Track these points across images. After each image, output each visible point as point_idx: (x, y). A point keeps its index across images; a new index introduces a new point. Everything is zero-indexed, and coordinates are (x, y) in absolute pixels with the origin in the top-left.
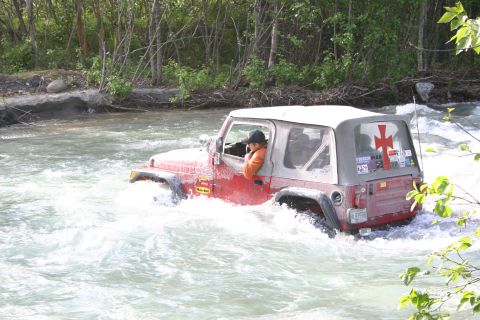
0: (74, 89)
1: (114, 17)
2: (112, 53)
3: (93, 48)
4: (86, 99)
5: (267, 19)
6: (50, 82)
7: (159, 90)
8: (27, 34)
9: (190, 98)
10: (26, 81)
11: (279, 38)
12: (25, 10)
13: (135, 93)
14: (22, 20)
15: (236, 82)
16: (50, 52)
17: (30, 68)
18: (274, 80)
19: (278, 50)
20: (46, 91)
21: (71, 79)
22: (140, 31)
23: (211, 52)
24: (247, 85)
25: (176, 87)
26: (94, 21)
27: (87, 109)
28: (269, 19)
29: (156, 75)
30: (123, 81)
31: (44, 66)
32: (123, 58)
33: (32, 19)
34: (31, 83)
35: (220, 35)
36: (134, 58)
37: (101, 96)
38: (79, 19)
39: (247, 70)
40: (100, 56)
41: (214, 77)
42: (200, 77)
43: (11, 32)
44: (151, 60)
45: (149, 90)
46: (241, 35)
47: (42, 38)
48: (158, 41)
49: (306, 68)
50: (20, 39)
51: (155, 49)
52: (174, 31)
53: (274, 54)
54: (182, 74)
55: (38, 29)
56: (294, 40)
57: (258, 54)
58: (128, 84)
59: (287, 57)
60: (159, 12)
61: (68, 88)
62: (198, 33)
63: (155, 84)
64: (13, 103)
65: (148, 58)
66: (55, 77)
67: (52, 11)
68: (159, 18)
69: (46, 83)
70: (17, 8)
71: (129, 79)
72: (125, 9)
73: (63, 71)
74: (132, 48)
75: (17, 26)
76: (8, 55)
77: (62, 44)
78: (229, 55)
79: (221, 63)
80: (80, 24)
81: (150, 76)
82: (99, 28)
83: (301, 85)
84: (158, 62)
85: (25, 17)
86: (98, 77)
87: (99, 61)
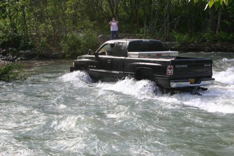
2: (148, 27)
7: (168, 43)
9: (180, 47)
11: (221, 24)
15: (201, 40)
16: (124, 26)
18: (218, 39)
24: (206, 41)
25: (175, 41)
26: (143, 13)
29: (167, 36)
32: (153, 29)
33: (117, 12)
38: (136, 13)
39: (206, 35)
40: (143, 28)
41: (191, 38)
42: (185, 37)
44: (165, 30)
45: (164, 43)
46: (204, 20)
48: (168, 22)
51: (167, 25)
53: (218, 28)
54: (178, 36)
55: (120, 16)
56: (227, 22)
57: (211, 28)
59: (223, 30)
60: (169, 10)
63: (166, 40)
65: (163, 29)
66: (125, 37)
68: (169, 12)
70: (111, 8)
73: (128, 34)
74: (157, 25)
75: (112, 15)
77: (129, 23)
78: (199, 27)
80: (137, 15)
81: (164, 37)
82: (144, 16)
83: (229, 42)
84: (168, 31)
85: (115, 12)
86: (142, 37)
87: (143, 30)
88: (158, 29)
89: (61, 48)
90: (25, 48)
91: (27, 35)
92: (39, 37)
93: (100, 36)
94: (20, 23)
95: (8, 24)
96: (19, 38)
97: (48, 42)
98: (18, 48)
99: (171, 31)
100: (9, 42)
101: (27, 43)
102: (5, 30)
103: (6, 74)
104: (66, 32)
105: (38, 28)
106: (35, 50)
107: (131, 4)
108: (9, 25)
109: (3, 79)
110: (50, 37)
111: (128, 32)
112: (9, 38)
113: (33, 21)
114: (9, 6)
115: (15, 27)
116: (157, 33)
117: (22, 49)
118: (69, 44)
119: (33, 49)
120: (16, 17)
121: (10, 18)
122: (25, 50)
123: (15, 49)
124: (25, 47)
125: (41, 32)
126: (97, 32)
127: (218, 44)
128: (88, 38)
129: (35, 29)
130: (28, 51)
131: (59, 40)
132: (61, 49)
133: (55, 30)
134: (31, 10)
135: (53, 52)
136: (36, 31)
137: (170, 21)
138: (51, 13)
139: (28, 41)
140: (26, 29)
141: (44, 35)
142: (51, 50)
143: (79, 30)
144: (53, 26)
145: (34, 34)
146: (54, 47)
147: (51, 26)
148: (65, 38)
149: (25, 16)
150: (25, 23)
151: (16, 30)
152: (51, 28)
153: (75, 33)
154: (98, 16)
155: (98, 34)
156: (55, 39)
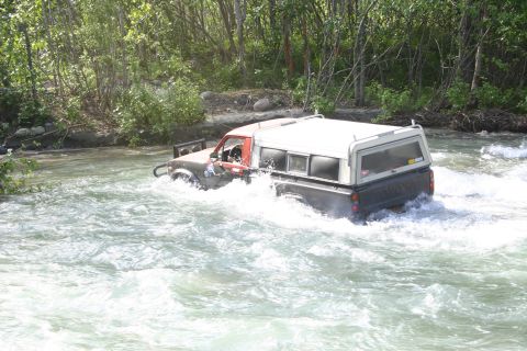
0: (279, 108)
1: (320, 38)
2: (317, 73)
3: (299, 69)
5: (471, 42)
6: (257, 100)
7: (361, 111)
8: (237, 54)
10: (234, 99)
11: (483, 62)
12: (236, 31)
13: (337, 113)
14: (232, 41)
15: (438, 104)
16: (258, 71)
17: (238, 86)
18: (477, 103)
19: (482, 73)
20: (252, 109)
21: (277, 98)
22: (345, 52)
23: (414, 74)
24: (450, 107)
25: (378, 108)
26: (302, 42)
28: (474, 42)
29: (359, 96)
30: (326, 101)
31: (252, 85)
32: (328, 79)
33: (242, 40)
34: (238, 101)
35: (423, 58)
36: (338, 79)
38: (287, 40)
39: (450, 93)
40: (305, 77)
41: (416, 99)
42: (403, 98)
43: (222, 52)
44: (355, 81)
45: (352, 110)
46: (445, 57)
47: (251, 58)
48: (362, 62)
49: (510, 91)
50: (230, 60)
51: (359, 70)
52: (378, 53)
53: (477, 77)
54: (385, 94)
55: (247, 50)
56: (499, 63)
57: (462, 77)
58: (331, 104)
59: (490, 80)
60: (364, 34)
61: (273, 107)
62: (402, 55)
63: (358, 105)
64: (221, 120)
65: (352, 78)
66: (261, 96)
67: (261, 32)
68: (364, 41)
69: (253, 101)
70: (228, 30)
71: (332, 99)
72: (331, 31)
73: (269, 90)
74: (336, 69)
75: (228, 47)
76: (218, 74)
77: (269, 64)
78: (432, 77)
79: (424, 85)
80: (287, 45)
81: (353, 97)
82: (305, 49)
83: (504, 108)
84: (362, 83)
85: (235, 39)
86: (303, 96)
87: (304, 81)
89: (115, 121)
90: (29, 123)
91: (34, 91)
92: (63, 96)
93: (205, 94)
94: (18, 61)
96: (17, 98)
97: (85, 108)
98: (13, 122)
99: (368, 84)
101: (34, 111)
104: (127, 85)
105: (59, 74)
106: (54, 127)
107: (274, 21)
110: (89, 96)
111: (267, 87)
113: (44, 59)
115: (6, 74)
116: (335, 88)
117: (23, 125)
118: (134, 113)
119: (49, 124)
120: (10, 48)
122: (30, 126)
123: (6, 125)
124: (31, 119)
125: (68, 86)
126: (200, 84)
127: (479, 114)
129: (52, 77)
130: (40, 129)
131: (108, 105)
132: (115, 124)
133: (99, 81)
134: (43, 33)
135: (95, 131)
136: (54, 83)
137: (368, 60)
138: (90, 42)
139: (38, 105)
140: (33, 78)
141: (74, 93)
142: (91, 127)
143: (155, 81)
144: (96, 71)
145: (51, 89)
146: (99, 119)
147: (90, 70)
148: (125, 98)
149: (29, 46)
150: (30, 65)
151: (9, 79)
152: (90, 74)
153: (147, 88)
154: (196, 50)
155: (201, 91)
156: (99, 101)
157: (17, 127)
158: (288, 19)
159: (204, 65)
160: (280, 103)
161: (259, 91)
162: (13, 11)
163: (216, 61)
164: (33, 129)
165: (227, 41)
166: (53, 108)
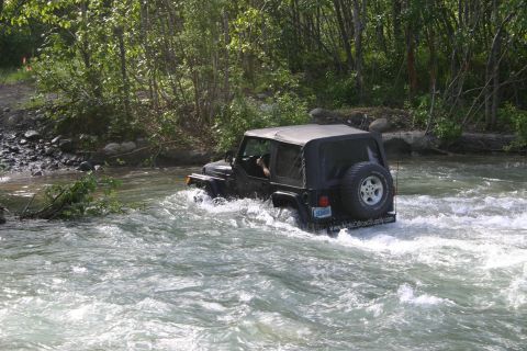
0: (398, 129)
1: (448, 53)
2: (442, 92)
3: (423, 87)
4: (410, 141)
6: (373, 120)
7: (493, 136)
8: (354, 67)
10: (348, 118)
12: (354, 41)
13: (465, 138)
14: (349, 53)
16: (376, 87)
17: (353, 104)
21: (396, 118)
22: (476, 67)
25: (512, 133)
26: (428, 55)
27: (410, 152)
29: (490, 119)
30: (452, 123)
31: (369, 103)
32: (455, 98)
33: (358, 53)
34: (352, 121)
37: (426, 139)
38: (411, 53)
40: (428, 95)
43: (337, 65)
44: (487, 103)
45: (481, 135)
47: (369, 72)
48: (495, 81)
50: (346, 73)
51: (492, 90)
52: (517, 69)
54: (520, 118)
55: (366, 62)
58: (457, 127)
60: (499, 49)
61: (391, 128)
63: (489, 129)
65: (482, 99)
66: (379, 116)
67: (383, 43)
68: (498, 57)
69: (369, 120)
70: (346, 40)
71: (459, 121)
72: (460, 45)
73: (388, 109)
74: (465, 88)
75: (345, 59)
76: (332, 89)
77: (391, 79)
80: (411, 58)
81: (484, 120)
82: (431, 63)
84: (494, 104)
85: (353, 50)
86: (425, 116)
87: (428, 100)
88: (467, 98)
89: (213, 139)
90: (119, 137)
91: (127, 102)
92: (158, 109)
93: (315, 111)
94: (111, 69)
95: (81, 73)
96: (107, 110)
97: (181, 123)
98: (103, 136)
99: (502, 106)
100: (81, 119)
101: (125, 125)
102: (70, 88)
103: (75, 201)
104: (228, 99)
105: (155, 85)
106: (146, 143)
107: (397, 32)
108: (83, 77)
109: (69, 213)
110: (187, 110)
111: (386, 106)
112: (80, 110)
113: (141, 67)
114: (85, 28)
115: (98, 83)
116: (462, 109)
117: (113, 140)
118: (234, 131)
119: (140, 140)
120: (103, 55)
121: (86, 57)
122: (119, 141)
123: (94, 139)
124: (122, 133)
125: (164, 98)
126: (309, 100)
128: (284, 116)
129: (148, 87)
130: (130, 145)
131: (207, 120)
132: (213, 142)
133: (198, 94)
134: (141, 39)
135: (191, 149)
136: (150, 94)
137: (502, 78)
138: (191, 50)
139: (130, 118)
140: (126, 88)
141: (170, 106)
142: (187, 144)
143: (260, 96)
144: (195, 82)
145: (145, 100)
146: (196, 136)
147: (189, 81)
148: (225, 114)
149: (123, 52)
150: (124, 73)
151: (101, 88)
152: (188, 86)
153: (250, 103)
154: (309, 60)
155: (310, 108)
156: (197, 116)
157: (106, 142)
158: (414, 28)
159: (317, 78)
160: (399, 123)
161: (377, 110)
162: (108, 14)
163: (329, 74)
164: (124, 144)
165: (344, 52)
166: (147, 122)
